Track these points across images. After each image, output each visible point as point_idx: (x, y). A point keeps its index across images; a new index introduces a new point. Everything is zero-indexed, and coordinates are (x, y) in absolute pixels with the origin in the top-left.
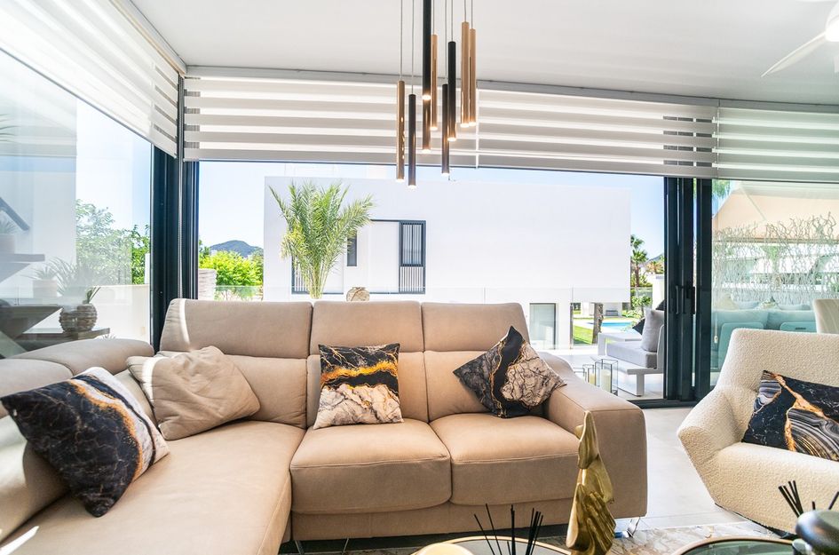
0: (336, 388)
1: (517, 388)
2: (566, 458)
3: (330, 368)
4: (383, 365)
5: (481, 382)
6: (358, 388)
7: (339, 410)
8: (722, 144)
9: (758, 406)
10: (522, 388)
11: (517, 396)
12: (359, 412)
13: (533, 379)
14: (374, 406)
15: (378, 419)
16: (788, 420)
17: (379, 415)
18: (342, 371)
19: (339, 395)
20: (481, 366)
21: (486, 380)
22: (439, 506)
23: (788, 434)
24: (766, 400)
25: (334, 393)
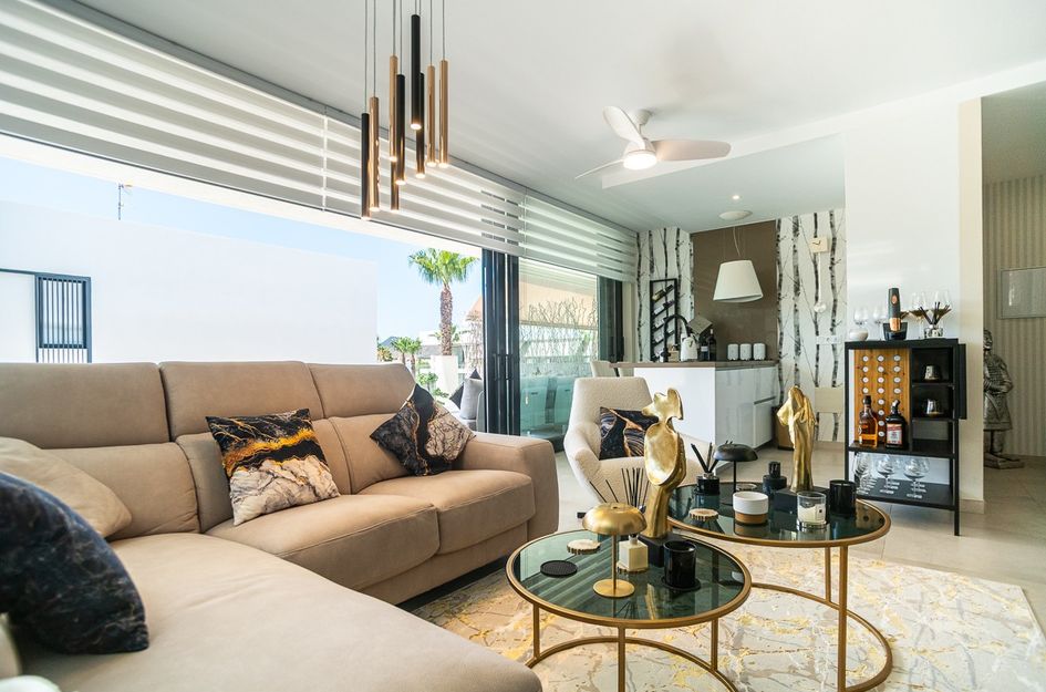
0: (258, 467)
1: (439, 443)
2: (518, 489)
3: (240, 442)
4: (304, 433)
5: (404, 442)
6: (286, 463)
7: (269, 493)
8: (528, 227)
9: (605, 432)
10: (443, 443)
11: (440, 451)
12: (295, 490)
13: (451, 432)
14: (311, 481)
15: (316, 495)
16: (625, 438)
17: (317, 491)
18: (260, 445)
19: (264, 474)
20: (400, 426)
21: (410, 439)
22: (426, 561)
23: (627, 446)
24: (609, 427)
25: (257, 473)
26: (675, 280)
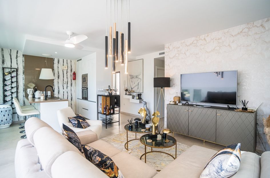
23: (83, 126)
24: (76, 122)
26: (16, 69)
